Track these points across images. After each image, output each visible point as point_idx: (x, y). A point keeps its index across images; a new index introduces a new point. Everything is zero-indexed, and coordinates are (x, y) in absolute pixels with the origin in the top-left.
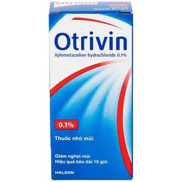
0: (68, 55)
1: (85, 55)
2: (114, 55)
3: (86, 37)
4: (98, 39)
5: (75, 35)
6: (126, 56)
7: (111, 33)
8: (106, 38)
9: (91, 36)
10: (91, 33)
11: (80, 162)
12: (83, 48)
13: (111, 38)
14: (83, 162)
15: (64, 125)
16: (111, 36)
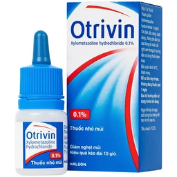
0: (82, 44)
1: (97, 44)
2: (123, 44)
3: (98, 25)
4: (108, 26)
5: (88, 23)
6: (133, 44)
7: (120, 21)
8: (115, 26)
9: (103, 24)
10: (103, 21)
11: (92, 153)
12: (95, 37)
13: (120, 26)
14: (94, 154)
15: (78, 114)
16: (120, 24)
